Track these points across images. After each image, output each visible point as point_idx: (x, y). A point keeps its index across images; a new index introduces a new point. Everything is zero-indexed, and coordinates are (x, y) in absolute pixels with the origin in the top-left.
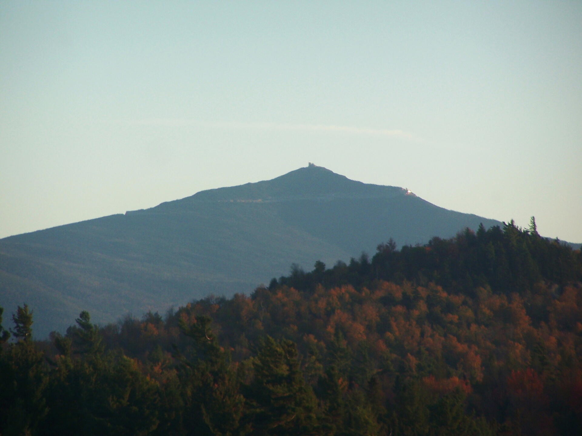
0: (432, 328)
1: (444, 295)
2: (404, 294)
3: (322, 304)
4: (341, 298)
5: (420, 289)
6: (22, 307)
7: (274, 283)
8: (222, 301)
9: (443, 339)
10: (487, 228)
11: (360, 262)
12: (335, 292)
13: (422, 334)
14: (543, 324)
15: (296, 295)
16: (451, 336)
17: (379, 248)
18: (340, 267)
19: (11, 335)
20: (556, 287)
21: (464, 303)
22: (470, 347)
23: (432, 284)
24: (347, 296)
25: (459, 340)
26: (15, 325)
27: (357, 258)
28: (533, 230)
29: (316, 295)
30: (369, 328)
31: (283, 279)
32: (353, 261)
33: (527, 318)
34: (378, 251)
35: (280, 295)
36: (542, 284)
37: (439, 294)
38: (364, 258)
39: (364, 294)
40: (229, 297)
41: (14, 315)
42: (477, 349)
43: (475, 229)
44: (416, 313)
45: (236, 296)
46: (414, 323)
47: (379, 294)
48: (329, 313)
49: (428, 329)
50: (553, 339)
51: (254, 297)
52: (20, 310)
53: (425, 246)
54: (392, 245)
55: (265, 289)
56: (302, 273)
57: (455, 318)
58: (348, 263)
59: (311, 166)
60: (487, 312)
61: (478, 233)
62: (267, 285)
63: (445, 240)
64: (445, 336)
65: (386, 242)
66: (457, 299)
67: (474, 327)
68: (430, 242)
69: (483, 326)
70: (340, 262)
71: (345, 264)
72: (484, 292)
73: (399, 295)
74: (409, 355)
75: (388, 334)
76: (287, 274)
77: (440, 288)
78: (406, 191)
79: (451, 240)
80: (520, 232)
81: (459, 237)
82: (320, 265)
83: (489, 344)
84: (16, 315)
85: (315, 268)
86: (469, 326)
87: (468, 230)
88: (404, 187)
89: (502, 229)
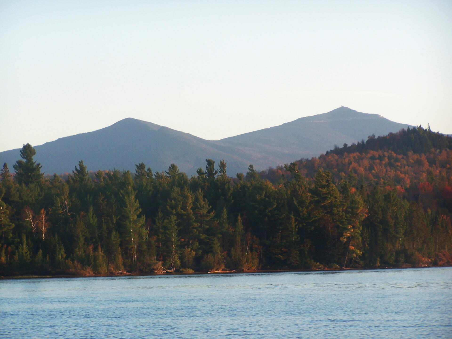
0: (390, 168)
1: (395, 155)
2: (379, 155)
3: (347, 160)
4: (354, 158)
5: (385, 153)
6: (222, 161)
7: (327, 153)
8: (307, 160)
9: (394, 172)
10: (411, 128)
11: (361, 143)
12: (352, 155)
13: (387, 171)
14: (434, 165)
15: (336, 157)
16: (398, 171)
17: (369, 137)
18: (353, 145)
19: (218, 172)
20: (438, 151)
21: (403, 158)
22: (405, 175)
23: (390, 151)
24: (357, 157)
25: (401, 173)
26: (220, 168)
27: (360, 142)
28: (428, 128)
29: (344, 157)
30: (365, 169)
31: (331, 151)
32: (358, 143)
33: (427, 163)
34: (368, 139)
35: (330, 157)
36: (433, 149)
37: (392, 155)
38: (363, 142)
39: (363, 156)
40: (310, 159)
41: (219, 164)
42: (408, 176)
43: (406, 129)
44: (384, 162)
45: (313, 158)
46: (383, 167)
47: (369, 155)
48: (350, 164)
49: (388, 168)
50: (438, 171)
51: (320, 158)
52: (221, 162)
53: (387, 136)
54: (374, 136)
55: (324, 155)
56: (338, 148)
57: (399, 164)
58: (357, 144)
59: (342, 107)
60: (412, 161)
61: (407, 130)
62: (325, 154)
63: (394, 134)
64: (395, 171)
65: (371, 135)
66: (400, 157)
67: (406, 167)
68: (389, 134)
69: (410, 167)
70: (353, 144)
71: (355, 145)
72: (410, 153)
73: (377, 156)
74: (382, 179)
75: (373, 171)
76: (333, 149)
77: (393, 152)
78: (380, 116)
79: (397, 133)
80: (423, 130)
81: (400, 132)
82: (345, 145)
83: (413, 174)
84: (220, 164)
85: (343, 146)
86: (405, 167)
87: (403, 129)
88: (379, 114)
89: (416, 128)
